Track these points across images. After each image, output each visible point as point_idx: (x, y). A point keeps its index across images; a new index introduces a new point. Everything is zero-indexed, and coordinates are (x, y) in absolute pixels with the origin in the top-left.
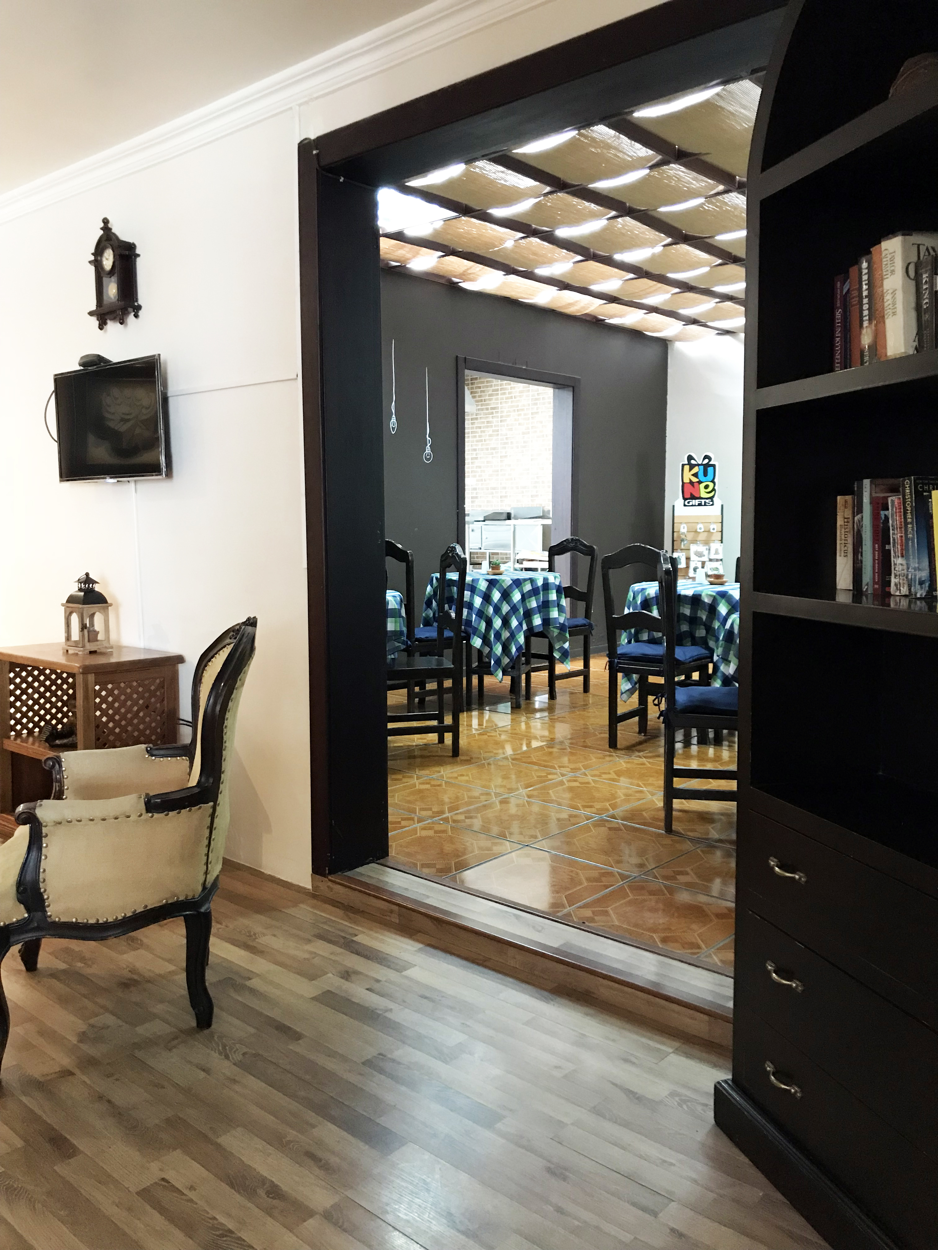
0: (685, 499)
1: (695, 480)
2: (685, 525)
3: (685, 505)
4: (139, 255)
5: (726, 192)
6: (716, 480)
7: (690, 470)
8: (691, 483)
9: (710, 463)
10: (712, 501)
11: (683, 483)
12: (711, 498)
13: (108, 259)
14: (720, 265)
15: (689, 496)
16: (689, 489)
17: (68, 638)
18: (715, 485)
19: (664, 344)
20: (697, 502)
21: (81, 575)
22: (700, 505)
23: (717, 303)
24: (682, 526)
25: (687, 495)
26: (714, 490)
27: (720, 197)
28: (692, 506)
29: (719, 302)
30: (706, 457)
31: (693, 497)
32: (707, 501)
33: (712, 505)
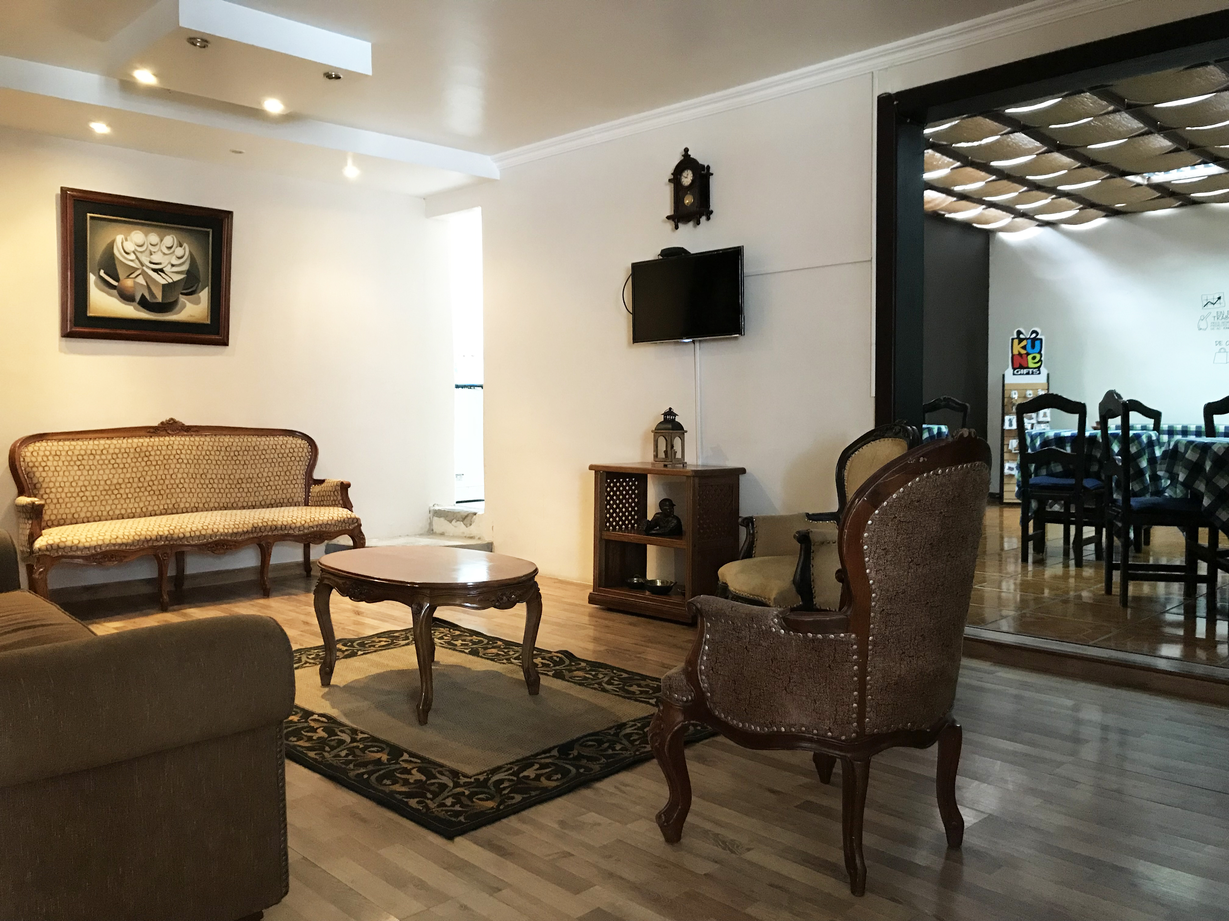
0: (1014, 369)
1: (1023, 352)
2: (1016, 392)
3: (1014, 374)
4: (712, 174)
5: (1114, 112)
6: (1043, 352)
7: (1019, 344)
8: (1020, 354)
9: (1038, 337)
10: (1039, 370)
11: (1013, 356)
12: (1039, 368)
13: (687, 178)
14: (1079, 168)
15: (1018, 366)
16: (1018, 361)
17: (656, 456)
18: (1041, 357)
19: (988, 234)
20: (1025, 371)
21: (666, 409)
22: (1028, 374)
23: (1053, 199)
24: (1013, 392)
25: (1017, 365)
26: (1040, 360)
27: (1107, 116)
28: (1021, 374)
29: (1055, 198)
30: (1033, 332)
31: (1022, 367)
32: (1035, 370)
33: (1039, 373)
